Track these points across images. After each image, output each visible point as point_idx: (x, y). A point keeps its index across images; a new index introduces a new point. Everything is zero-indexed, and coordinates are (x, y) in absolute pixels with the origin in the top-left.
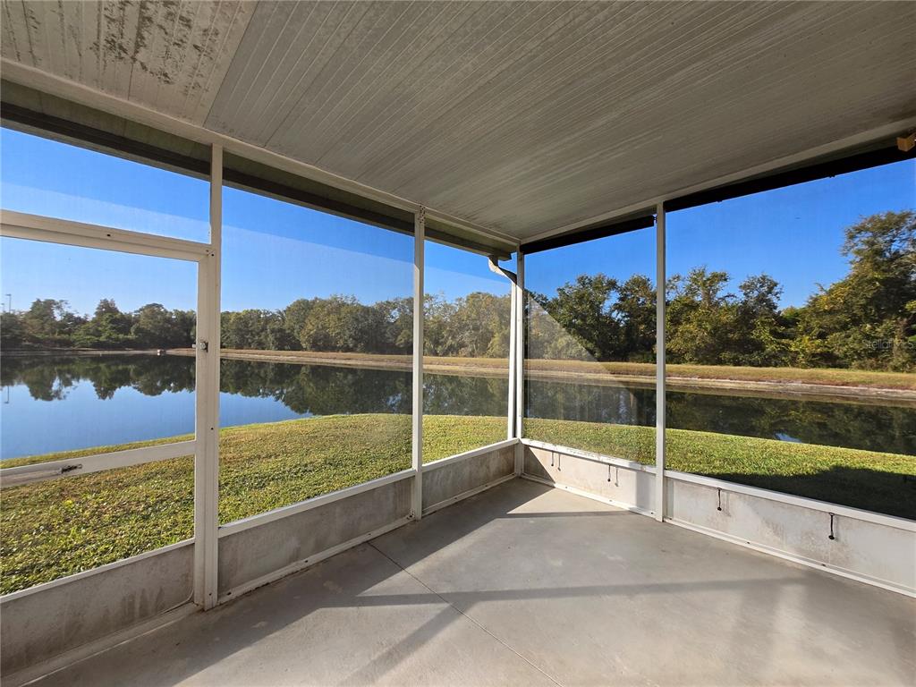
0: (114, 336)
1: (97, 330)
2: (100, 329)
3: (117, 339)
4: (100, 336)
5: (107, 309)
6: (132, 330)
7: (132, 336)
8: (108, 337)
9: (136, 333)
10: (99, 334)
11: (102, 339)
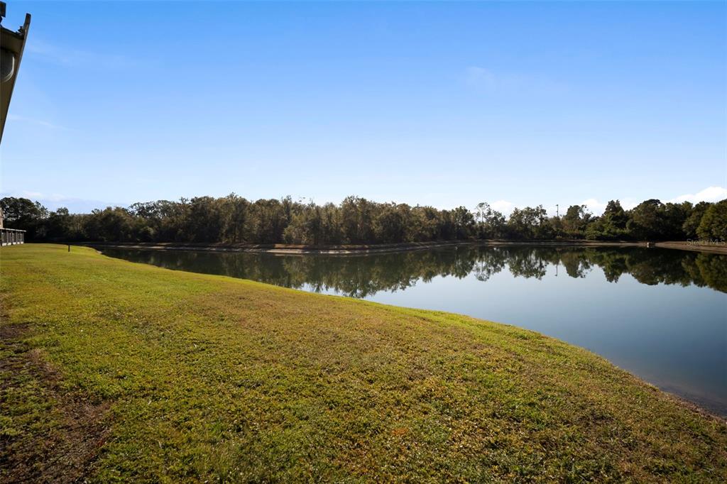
0: (613, 231)
1: (601, 226)
2: (604, 225)
3: (615, 234)
4: (603, 231)
5: (614, 207)
6: (627, 225)
7: (627, 231)
8: (608, 232)
9: (630, 228)
10: (602, 229)
11: (605, 233)
